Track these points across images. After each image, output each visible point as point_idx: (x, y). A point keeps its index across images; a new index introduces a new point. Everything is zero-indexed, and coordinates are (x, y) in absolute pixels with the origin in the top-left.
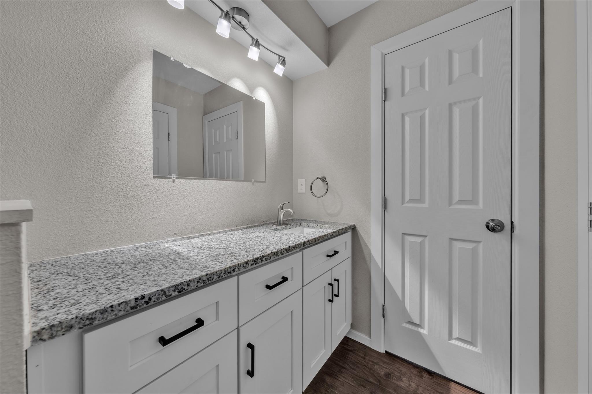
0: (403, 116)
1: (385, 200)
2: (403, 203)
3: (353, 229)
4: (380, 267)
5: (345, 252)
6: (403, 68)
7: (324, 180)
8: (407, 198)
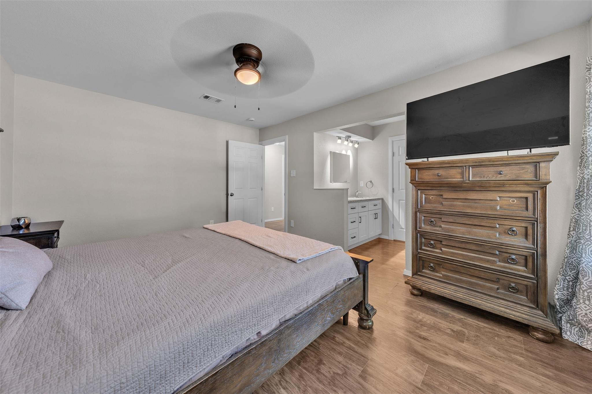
0: (399, 162)
1: (393, 189)
2: (399, 190)
3: (382, 199)
4: (392, 211)
5: (379, 206)
6: (399, 146)
7: (371, 182)
8: (400, 189)
